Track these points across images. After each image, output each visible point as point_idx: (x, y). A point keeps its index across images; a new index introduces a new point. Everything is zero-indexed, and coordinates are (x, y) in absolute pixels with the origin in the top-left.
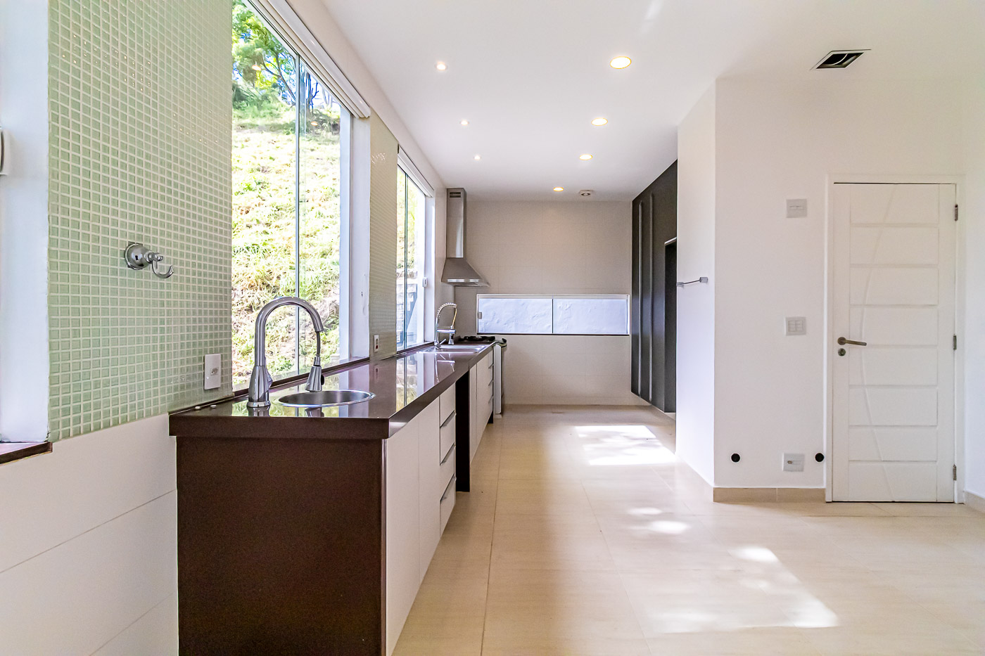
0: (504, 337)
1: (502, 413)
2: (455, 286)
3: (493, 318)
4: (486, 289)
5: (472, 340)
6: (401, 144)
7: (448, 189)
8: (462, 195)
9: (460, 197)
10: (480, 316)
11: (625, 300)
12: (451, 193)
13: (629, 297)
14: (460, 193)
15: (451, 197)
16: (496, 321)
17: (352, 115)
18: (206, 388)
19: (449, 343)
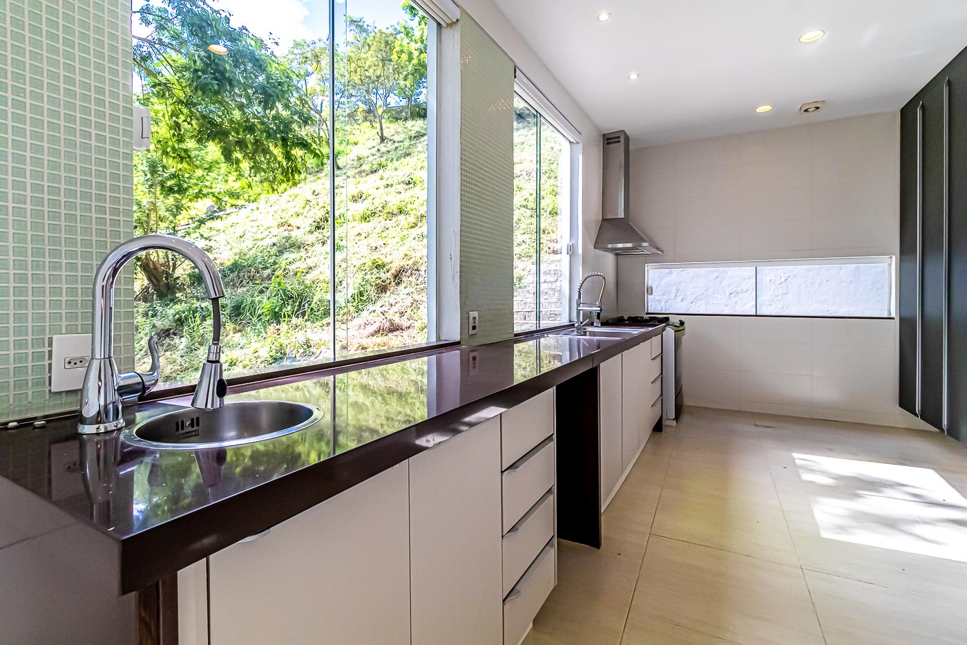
0: (682, 318)
1: (677, 418)
2: (617, 255)
3: (676, 296)
4: (659, 256)
5: (635, 321)
6: (518, 64)
7: (604, 135)
8: (622, 139)
9: (619, 142)
10: (650, 291)
11: (886, 265)
12: (608, 139)
13: (894, 261)
14: (619, 137)
15: (608, 143)
16: (680, 299)
17: (439, 24)
18: (52, 391)
19: (595, 324)
